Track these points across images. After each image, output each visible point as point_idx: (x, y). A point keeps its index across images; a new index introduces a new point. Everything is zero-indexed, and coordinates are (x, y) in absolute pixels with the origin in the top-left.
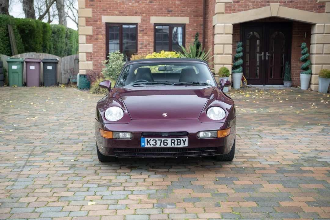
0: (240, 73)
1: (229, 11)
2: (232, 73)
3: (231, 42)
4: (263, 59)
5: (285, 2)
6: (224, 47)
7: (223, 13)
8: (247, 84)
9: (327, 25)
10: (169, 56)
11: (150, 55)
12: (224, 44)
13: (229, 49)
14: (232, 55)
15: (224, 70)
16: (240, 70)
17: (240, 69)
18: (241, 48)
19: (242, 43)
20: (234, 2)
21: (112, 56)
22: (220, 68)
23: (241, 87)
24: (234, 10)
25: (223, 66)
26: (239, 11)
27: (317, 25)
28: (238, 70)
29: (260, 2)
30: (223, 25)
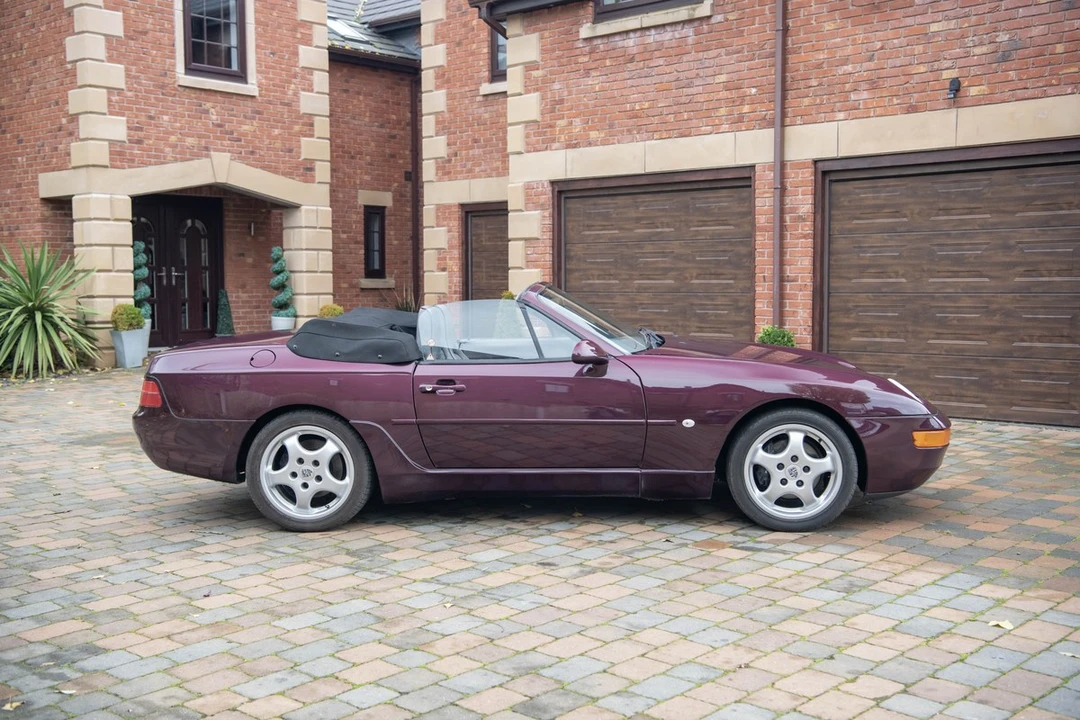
1: (119, 163)
3: (131, 242)
4: (165, 282)
5: (241, 153)
6: (113, 252)
7: (106, 167)
9: (322, 211)
12: (113, 245)
13: (126, 258)
14: (133, 272)
18: (145, 256)
20: (130, 141)
24: (131, 162)
26: (145, 164)
27: (302, 207)
29: (188, 148)
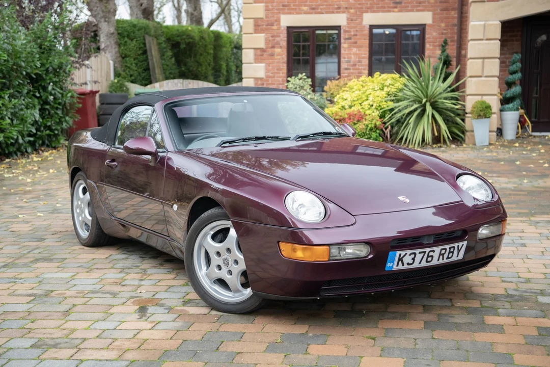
0: (514, 110)
2: (501, 111)
3: (498, 56)
6: (483, 62)
7: (484, 2)
8: (532, 131)
10: (387, 82)
11: (356, 80)
12: (484, 58)
13: (494, 67)
14: (498, 77)
15: (481, 105)
16: (516, 106)
17: (515, 103)
18: (519, 65)
19: (520, 55)
21: (292, 84)
22: (473, 102)
23: (517, 138)
25: (482, 98)
28: (511, 105)
30: (483, 23)
